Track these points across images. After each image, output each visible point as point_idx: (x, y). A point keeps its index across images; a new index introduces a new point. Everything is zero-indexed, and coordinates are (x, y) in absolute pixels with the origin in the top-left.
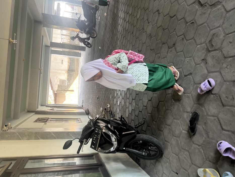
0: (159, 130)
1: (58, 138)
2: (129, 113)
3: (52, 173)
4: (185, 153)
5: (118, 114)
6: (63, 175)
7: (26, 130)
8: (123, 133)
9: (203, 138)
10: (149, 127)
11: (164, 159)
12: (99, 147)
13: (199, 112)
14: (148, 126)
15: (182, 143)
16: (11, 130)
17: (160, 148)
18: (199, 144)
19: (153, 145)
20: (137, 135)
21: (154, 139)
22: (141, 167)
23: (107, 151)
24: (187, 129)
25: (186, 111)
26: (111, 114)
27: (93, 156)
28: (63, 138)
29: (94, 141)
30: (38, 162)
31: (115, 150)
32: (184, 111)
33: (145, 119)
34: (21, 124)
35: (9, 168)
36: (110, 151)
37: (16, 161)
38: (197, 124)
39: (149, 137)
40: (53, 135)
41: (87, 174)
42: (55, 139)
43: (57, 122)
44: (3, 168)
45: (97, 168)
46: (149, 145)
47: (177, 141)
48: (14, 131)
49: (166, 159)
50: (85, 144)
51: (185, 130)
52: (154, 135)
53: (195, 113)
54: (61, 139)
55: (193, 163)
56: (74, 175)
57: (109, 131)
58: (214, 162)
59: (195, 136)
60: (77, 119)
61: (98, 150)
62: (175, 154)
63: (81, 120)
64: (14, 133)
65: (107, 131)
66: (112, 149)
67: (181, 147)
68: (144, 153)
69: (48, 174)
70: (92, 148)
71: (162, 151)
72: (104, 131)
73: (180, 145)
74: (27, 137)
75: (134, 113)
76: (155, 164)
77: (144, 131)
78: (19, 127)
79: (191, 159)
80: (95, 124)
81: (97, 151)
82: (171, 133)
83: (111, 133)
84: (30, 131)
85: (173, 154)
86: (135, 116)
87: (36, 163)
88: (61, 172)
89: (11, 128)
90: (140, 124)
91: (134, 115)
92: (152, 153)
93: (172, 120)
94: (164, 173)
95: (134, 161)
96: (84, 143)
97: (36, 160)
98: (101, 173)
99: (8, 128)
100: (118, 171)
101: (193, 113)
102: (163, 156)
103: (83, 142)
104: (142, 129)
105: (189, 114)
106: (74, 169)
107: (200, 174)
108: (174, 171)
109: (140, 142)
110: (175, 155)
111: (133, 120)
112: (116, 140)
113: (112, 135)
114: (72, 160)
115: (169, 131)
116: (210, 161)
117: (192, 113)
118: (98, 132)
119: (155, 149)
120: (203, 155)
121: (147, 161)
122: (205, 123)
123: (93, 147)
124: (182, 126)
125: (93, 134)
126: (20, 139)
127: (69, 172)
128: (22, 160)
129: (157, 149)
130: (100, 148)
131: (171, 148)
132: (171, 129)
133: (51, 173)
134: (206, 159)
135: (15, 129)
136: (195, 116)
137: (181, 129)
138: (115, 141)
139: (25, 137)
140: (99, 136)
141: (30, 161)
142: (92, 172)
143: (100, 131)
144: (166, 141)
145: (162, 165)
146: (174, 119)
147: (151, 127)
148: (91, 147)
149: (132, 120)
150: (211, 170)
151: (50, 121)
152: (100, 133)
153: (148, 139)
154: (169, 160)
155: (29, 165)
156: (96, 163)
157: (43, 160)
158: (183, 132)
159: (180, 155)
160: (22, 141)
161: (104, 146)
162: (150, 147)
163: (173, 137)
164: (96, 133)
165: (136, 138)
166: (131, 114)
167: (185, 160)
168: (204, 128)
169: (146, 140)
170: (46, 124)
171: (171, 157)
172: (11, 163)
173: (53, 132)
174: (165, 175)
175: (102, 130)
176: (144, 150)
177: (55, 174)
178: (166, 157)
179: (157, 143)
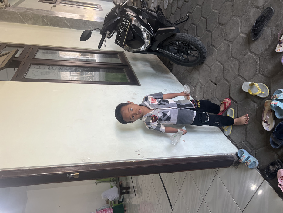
0: (206, 30)
1: (72, 27)
2: (169, 3)
3: (69, 67)
4: (234, 63)
5: (153, 3)
6: (82, 71)
7: (30, 11)
8: (159, 29)
9: (266, 46)
10: (194, 24)
11: (204, 67)
12: (126, 43)
13: (275, 8)
14: (192, 23)
15: (234, 50)
16: (10, 8)
17: (204, 53)
18: (257, 53)
19: (194, 49)
20: (177, 33)
21: (198, 41)
22: (172, 73)
23: (135, 50)
24: (247, 32)
25: (256, 6)
26: (143, 3)
27: (117, 54)
28: (78, 28)
29: (120, 35)
30: (52, 53)
31: (146, 50)
32: (252, 5)
33: (191, 13)
34: (22, 3)
35: (17, 56)
36: (139, 50)
37: (23, 49)
38: (266, 26)
39: (193, 38)
40: (66, 22)
41: (109, 73)
42: (69, 28)
43: (70, 5)
44: (8, 55)
45: (122, 69)
46: (190, 48)
47: (229, 46)
48: (13, 10)
49: (206, 67)
50: (108, 38)
51: (244, 33)
52: (198, 36)
53: (269, 9)
54: (77, 29)
55: (240, 75)
56: (93, 73)
57: (141, 24)
58: (269, 76)
59: (256, 42)
60: (96, 5)
61: (125, 47)
62: (220, 62)
63: (101, 8)
64: (14, 13)
65: (138, 24)
66: (143, 48)
67: (231, 55)
68: (181, 58)
69: (64, 67)
70: (117, 44)
71: (204, 58)
72: (133, 23)
73: (230, 53)
74: (33, 20)
75: (176, 4)
76: (191, 72)
77: (186, 30)
78: (20, 6)
79: (239, 70)
80: (122, 11)
81: (123, 48)
82: (223, 35)
83: (142, 27)
84: (34, 12)
85: (217, 62)
86: (178, 8)
87: (49, 54)
88: (80, 68)
89: (10, 6)
90: (182, 21)
91: (176, 6)
92: (191, 59)
93: (230, 17)
94: (199, 82)
95: (166, 66)
96: (106, 37)
97: (48, 51)
98: (126, 74)
99: (5, 6)
100: (146, 74)
101: (266, 8)
102: (204, 63)
103: (106, 34)
104: (183, 27)
105: (258, 9)
106: (95, 67)
107: (244, 88)
108: (212, 80)
109: (179, 43)
110: (219, 64)
111: (174, 13)
112: (148, 37)
113: (144, 30)
114: (91, 57)
115: (221, 33)
116: (263, 75)
117: (264, 8)
118: (126, 23)
119: (196, 54)
120: (257, 67)
121: (181, 67)
122: (278, 25)
123: (118, 42)
124: (242, 27)
125: (119, 25)
126: (24, 23)
127: (89, 69)
128: (31, 49)
129: (198, 54)
130: (127, 45)
131: (217, 55)
132: (224, 30)
133: (67, 67)
134: (259, 72)
135: (14, 7)
136: (266, 14)
137: (239, 31)
138: (148, 39)
139: (30, 21)
140: (127, 29)
141: (40, 51)
142: (116, 73)
143: (128, 23)
144: (212, 45)
145: (199, 73)
146: (234, 15)
147: (196, 25)
148: (116, 42)
149: (172, 13)
150: (261, 84)
151: (60, 3)
152: (128, 25)
153: (190, 40)
154: (209, 69)
155: (40, 55)
156: (121, 63)
157: (57, 52)
158: (241, 36)
159: (226, 64)
160: (27, 25)
161: (132, 42)
162: (189, 51)
163: (225, 41)
164: (123, 25)
165: (176, 37)
166: (171, 4)
167: (231, 71)
168: (274, 33)
169: (188, 41)
170: (55, 6)
171: (214, 65)
172: (17, 51)
173: (65, 18)
174: (200, 84)
175: (131, 21)
176: (182, 54)
177: (72, 69)
178: (207, 65)
179: (200, 47)
